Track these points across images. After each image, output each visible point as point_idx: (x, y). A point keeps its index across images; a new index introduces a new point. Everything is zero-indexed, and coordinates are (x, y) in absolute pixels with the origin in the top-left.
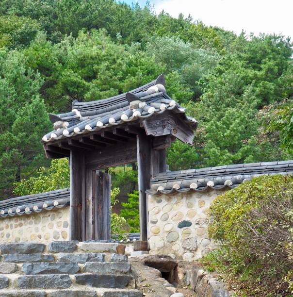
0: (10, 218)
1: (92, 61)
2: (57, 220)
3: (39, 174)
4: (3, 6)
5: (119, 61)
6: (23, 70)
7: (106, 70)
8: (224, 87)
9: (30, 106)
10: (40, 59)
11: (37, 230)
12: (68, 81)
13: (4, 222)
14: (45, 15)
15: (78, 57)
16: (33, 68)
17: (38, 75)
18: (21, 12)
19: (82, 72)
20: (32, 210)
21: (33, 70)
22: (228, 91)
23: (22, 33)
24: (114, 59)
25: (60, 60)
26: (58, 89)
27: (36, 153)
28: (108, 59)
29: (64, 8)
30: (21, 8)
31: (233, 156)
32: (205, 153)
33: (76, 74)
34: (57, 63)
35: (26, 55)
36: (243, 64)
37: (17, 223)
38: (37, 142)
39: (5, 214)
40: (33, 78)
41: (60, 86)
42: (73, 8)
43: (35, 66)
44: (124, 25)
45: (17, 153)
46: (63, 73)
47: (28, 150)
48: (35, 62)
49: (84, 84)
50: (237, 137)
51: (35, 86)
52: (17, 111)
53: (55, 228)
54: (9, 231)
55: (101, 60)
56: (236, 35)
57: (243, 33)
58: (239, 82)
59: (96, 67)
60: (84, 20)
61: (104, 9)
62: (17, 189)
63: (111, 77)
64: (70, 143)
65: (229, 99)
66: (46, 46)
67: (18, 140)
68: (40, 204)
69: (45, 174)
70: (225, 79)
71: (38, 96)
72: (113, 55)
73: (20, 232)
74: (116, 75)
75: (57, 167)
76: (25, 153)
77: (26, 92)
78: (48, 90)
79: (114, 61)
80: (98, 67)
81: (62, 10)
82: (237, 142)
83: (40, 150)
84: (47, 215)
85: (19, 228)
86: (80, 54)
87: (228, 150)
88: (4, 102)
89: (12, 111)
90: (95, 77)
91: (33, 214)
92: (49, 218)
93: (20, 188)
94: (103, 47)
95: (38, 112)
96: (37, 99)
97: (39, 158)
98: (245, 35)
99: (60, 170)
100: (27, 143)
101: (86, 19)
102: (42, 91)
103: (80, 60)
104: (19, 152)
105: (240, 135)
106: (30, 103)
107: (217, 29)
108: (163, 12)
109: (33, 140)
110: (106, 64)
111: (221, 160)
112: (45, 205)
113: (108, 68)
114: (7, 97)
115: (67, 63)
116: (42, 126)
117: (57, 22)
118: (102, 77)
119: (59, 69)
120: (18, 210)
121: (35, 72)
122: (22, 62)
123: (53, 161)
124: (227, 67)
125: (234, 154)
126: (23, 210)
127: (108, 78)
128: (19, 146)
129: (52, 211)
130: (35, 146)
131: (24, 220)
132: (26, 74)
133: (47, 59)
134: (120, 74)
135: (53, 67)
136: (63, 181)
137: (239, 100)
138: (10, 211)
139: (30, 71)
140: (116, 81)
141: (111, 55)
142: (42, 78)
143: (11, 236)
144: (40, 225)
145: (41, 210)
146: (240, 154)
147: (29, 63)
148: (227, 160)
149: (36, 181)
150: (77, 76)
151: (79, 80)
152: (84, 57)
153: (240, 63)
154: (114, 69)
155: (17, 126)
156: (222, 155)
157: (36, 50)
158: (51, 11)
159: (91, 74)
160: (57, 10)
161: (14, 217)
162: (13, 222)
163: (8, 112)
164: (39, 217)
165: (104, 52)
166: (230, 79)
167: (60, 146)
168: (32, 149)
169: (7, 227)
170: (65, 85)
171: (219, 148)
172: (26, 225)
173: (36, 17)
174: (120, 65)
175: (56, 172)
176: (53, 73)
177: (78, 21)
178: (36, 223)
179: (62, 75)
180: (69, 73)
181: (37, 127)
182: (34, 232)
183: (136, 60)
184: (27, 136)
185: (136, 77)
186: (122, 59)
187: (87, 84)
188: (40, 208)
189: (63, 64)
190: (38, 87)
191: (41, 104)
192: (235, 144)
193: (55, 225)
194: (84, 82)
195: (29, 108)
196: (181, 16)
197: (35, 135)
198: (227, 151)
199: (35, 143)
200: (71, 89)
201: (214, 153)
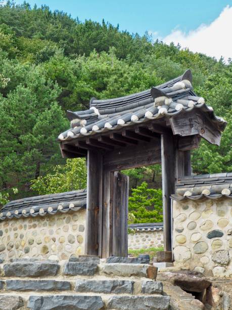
0: (24, 218)
1: (102, 75)
2: (73, 223)
3: (55, 171)
4: (29, 31)
5: (125, 75)
6: (43, 80)
7: (115, 82)
8: (215, 99)
9: (49, 111)
10: (58, 71)
11: (51, 232)
12: (81, 91)
13: (18, 223)
14: (64, 40)
15: (91, 71)
16: (52, 79)
17: (56, 85)
18: (44, 36)
19: (94, 84)
20: (46, 211)
21: (52, 81)
22: (219, 102)
23: (43, 53)
24: (122, 74)
25: (75, 73)
26: (73, 98)
27: (53, 153)
28: (116, 74)
29: (79, 34)
30: (43, 33)
31: (223, 158)
32: (199, 155)
33: (89, 85)
34: (72, 76)
35: (46, 68)
36: (229, 81)
37: (32, 224)
38: (54, 143)
39: (19, 214)
40: (52, 88)
41: (75, 95)
42: (87, 34)
43: (54, 78)
44: (126, 49)
45: (38, 153)
46: (77, 84)
47: (46, 149)
48: (54, 74)
49: (95, 94)
50: (227, 142)
51: (53, 94)
52: (38, 115)
53: (70, 232)
54: (22, 231)
55: (110, 74)
56: (216, 60)
57: (222, 59)
58: (228, 95)
59: (105, 79)
60: (95, 44)
61: (110, 36)
62: (34, 186)
63: (119, 89)
64: (88, 143)
65: (219, 109)
66: (63, 61)
67: (38, 141)
68: (55, 205)
69: (61, 171)
70: (216, 92)
71: (56, 103)
72: (121, 70)
73: (33, 234)
74: (123, 87)
75: (72, 166)
76: (44, 152)
77: (46, 99)
78: (65, 99)
79: (122, 75)
80: (107, 80)
81: (77, 35)
82: (226, 146)
83: (57, 150)
84: (62, 217)
85: (33, 229)
86: (93, 69)
87: (219, 153)
88: (27, 108)
89: (33, 115)
90: (104, 88)
91: (48, 216)
92: (64, 221)
93: (37, 185)
94: (112, 63)
95: (56, 117)
96: (55, 106)
97: (56, 157)
98: (223, 61)
99: (74, 168)
100: (46, 144)
101: (97, 44)
102: (60, 100)
103: (93, 74)
104: (39, 151)
105: (229, 140)
106: (49, 109)
107: (201, 55)
108: (157, 41)
109: (51, 142)
110: (115, 77)
111: (213, 161)
112: (60, 208)
113: (116, 81)
114: (29, 103)
115: (81, 77)
116: (59, 129)
117: (73, 45)
118: (111, 88)
119: (74, 81)
120: (32, 211)
121: (54, 82)
122: (43, 74)
123: (68, 159)
124: (216, 83)
125: (224, 157)
126: (37, 211)
127: (116, 89)
128: (38, 146)
129: (67, 213)
130: (53, 147)
131: (38, 221)
132: (46, 84)
133: (64, 72)
134: (126, 86)
135: (69, 79)
136: (76, 178)
137: (228, 111)
138: (24, 211)
139: (50, 82)
140: (122, 91)
141: (118, 70)
142: (60, 88)
143: (24, 238)
144: (54, 228)
145: (55, 211)
146: (229, 156)
147: (49, 75)
148: (217, 161)
149: (52, 179)
150: (89, 87)
151: (91, 91)
152: (96, 71)
153: (227, 80)
154: (121, 82)
155: (37, 129)
156: (213, 157)
157: (55, 64)
158: (68, 37)
159: (102, 86)
160: (73, 36)
161: (28, 218)
162: (27, 223)
163: (30, 117)
164: (54, 219)
165: (113, 68)
166: (220, 92)
167: (77, 145)
168: (50, 149)
169: (21, 227)
170: (79, 94)
171: (211, 151)
172: (40, 227)
173: (57, 40)
174: (126, 78)
175: (71, 170)
176: (69, 85)
177: (90, 45)
178: (50, 225)
179: (76, 86)
180: (82, 84)
181: (55, 130)
182: (48, 235)
183: (140, 74)
184: (45, 138)
185: (140, 88)
186: (129, 73)
187: (97, 94)
188: (55, 209)
189: (78, 77)
190: (56, 96)
191: (58, 110)
192: (224, 148)
193: (70, 228)
194: (95, 92)
195: (48, 113)
196: (172, 44)
197: (52, 137)
198: (217, 153)
199: (53, 144)
200: (84, 98)
201: (207, 155)
